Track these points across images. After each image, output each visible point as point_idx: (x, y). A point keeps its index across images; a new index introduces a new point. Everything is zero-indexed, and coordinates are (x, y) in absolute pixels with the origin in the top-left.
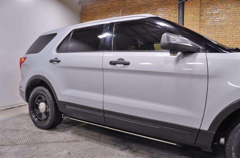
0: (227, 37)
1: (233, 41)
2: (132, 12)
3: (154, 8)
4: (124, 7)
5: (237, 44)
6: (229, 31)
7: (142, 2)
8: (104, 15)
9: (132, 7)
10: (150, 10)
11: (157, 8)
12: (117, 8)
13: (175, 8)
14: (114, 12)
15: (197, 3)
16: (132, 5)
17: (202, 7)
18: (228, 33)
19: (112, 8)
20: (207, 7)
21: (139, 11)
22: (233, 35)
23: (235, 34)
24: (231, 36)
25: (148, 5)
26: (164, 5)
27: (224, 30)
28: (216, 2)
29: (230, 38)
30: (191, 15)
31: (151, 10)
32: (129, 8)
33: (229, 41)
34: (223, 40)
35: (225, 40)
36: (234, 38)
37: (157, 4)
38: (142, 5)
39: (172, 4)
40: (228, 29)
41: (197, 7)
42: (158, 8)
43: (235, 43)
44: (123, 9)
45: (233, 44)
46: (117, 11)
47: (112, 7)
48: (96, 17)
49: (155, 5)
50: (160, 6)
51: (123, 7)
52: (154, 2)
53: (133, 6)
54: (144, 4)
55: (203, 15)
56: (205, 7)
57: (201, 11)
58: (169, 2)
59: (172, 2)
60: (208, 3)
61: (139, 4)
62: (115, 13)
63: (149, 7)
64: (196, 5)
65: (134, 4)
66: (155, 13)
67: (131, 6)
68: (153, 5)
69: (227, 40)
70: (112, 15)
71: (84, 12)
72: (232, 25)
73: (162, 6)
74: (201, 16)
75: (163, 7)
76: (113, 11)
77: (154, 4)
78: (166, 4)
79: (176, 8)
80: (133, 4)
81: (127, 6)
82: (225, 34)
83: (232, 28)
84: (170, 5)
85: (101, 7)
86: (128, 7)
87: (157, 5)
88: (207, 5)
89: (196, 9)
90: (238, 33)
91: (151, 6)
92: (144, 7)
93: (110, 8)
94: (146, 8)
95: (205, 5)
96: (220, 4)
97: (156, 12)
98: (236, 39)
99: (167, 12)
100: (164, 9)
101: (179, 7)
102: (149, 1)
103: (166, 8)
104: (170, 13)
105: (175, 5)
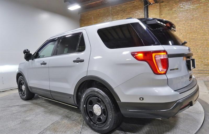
0: (181, 30)
1: (185, 32)
3: (128, 12)
4: (108, 13)
5: (189, 34)
6: (182, 25)
7: (119, 8)
8: (95, 20)
9: (113, 12)
10: (125, 14)
11: (130, 11)
12: (103, 14)
13: (142, 11)
15: (157, 6)
17: (162, 8)
18: (182, 26)
20: (165, 8)
21: (117, 15)
22: (185, 28)
23: (187, 26)
24: (184, 28)
25: (124, 10)
26: (135, 9)
27: (179, 24)
28: (172, 3)
29: (183, 30)
30: (154, 15)
31: (126, 14)
33: (183, 33)
34: (178, 32)
35: (179, 32)
36: (186, 30)
37: (130, 9)
40: (182, 23)
41: (157, 9)
42: (131, 12)
43: (187, 34)
44: (108, 15)
45: (185, 35)
46: (103, 16)
47: (100, 13)
48: (90, 21)
49: (128, 10)
50: (132, 10)
52: (127, 7)
53: (114, 12)
54: (121, 9)
55: (163, 14)
56: (163, 8)
57: (161, 11)
59: (140, 7)
60: (166, 4)
61: (117, 10)
63: (125, 12)
64: (156, 7)
65: (115, 10)
66: (129, 16)
67: (112, 11)
68: (127, 10)
69: (181, 32)
70: (101, 19)
71: (82, 19)
72: (184, 20)
73: (133, 10)
74: (161, 15)
75: (134, 11)
76: (100, 16)
82: (179, 27)
83: (184, 22)
84: (138, 9)
85: (93, 14)
88: (165, 6)
89: (157, 10)
90: (189, 25)
91: (126, 11)
92: (121, 12)
93: (98, 15)
94: (123, 13)
95: (164, 7)
96: (175, 4)
97: (129, 14)
98: (188, 30)
99: (137, 14)
100: (135, 12)
101: (144, 10)
102: (124, 7)
103: (136, 11)
104: (139, 15)
105: (142, 9)
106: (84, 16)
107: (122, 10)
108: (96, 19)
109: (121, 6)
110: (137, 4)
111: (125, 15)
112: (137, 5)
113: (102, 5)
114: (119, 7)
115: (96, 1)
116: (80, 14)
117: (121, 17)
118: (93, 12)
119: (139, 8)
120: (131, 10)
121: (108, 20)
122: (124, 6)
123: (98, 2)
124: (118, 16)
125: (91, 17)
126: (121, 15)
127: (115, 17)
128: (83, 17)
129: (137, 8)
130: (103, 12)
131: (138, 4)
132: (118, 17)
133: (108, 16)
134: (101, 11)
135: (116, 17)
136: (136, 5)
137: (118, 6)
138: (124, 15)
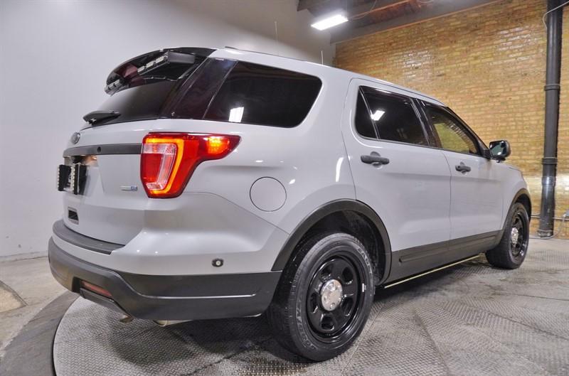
2: (437, 46)
3: (487, 32)
4: (420, 38)
7: (459, 23)
8: (379, 60)
9: (436, 35)
10: (477, 38)
11: (495, 30)
12: (405, 42)
13: (538, 26)
14: (400, 50)
16: (437, 31)
19: (394, 42)
21: (452, 42)
25: (473, 27)
26: (512, 22)
31: (480, 37)
32: (431, 39)
37: (495, 22)
38: (459, 30)
39: (530, 17)
42: (498, 31)
44: (419, 43)
46: (406, 47)
47: (396, 40)
48: (363, 64)
49: (489, 25)
50: (503, 24)
51: (417, 38)
52: (486, 18)
53: (439, 33)
54: (465, 25)
58: (525, 13)
59: (532, 13)
61: (452, 28)
62: (401, 53)
63: (477, 32)
65: (442, 30)
66: (491, 43)
67: (435, 33)
68: (485, 26)
70: (396, 58)
71: (340, 56)
73: (507, 24)
75: (508, 27)
76: (397, 49)
77: (487, 23)
78: (517, 20)
79: (541, 24)
80: (440, 28)
81: (426, 36)
84: (525, 20)
85: (372, 43)
86: (429, 37)
87: (494, 24)
91: (480, 29)
92: (465, 32)
93: (390, 44)
94: (469, 35)
97: (491, 39)
99: (518, 37)
100: (512, 30)
101: (548, 23)
102: (476, 18)
103: (517, 29)
104: (528, 38)
105: (537, 19)
106: (345, 49)
107: (466, 28)
108: (380, 57)
109: (465, 14)
110: (520, 5)
111: (477, 42)
112: (520, 10)
113: (405, 13)
114: (458, 20)
115: (388, 5)
116: (334, 46)
117: (464, 48)
118: (374, 35)
119: (526, 17)
120: (498, 24)
121: (420, 58)
122: (476, 15)
123: (394, 5)
124: (454, 47)
125: (365, 51)
126: (465, 44)
127: (441, 49)
128: (344, 52)
129: (520, 19)
130: (404, 35)
131: (526, 7)
132: (454, 49)
133: (419, 47)
134: (400, 34)
135: (447, 47)
136: (515, 9)
137: (454, 16)
138: (472, 43)
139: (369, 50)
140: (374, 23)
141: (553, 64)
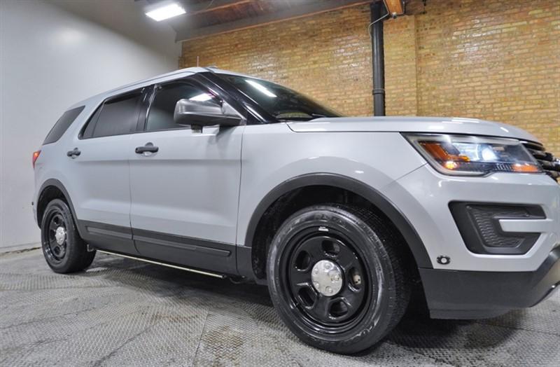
0: (476, 91)
1: (490, 98)
2: (280, 49)
3: (323, 38)
4: (264, 41)
6: (480, 77)
7: (298, 28)
8: (226, 60)
9: (279, 39)
10: (315, 43)
11: (330, 37)
12: (249, 44)
13: (365, 36)
14: (245, 52)
15: (409, 21)
16: (279, 35)
17: (422, 30)
18: (479, 81)
19: (240, 44)
20: (430, 29)
21: (293, 46)
24: (486, 87)
25: (311, 33)
26: (344, 31)
27: (470, 76)
29: (484, 92)
30: (399, 49)
31: (318, 43)
32: (274, 42)
33: (482, 99)
34: (469, 97)
35: (472, 98)
37: (329, 30)
38: (299, 35)
39: (358, 28)
40: (479, 72)
41: (409, 30)
42: (332, 38)
44: (263, 45)
46: (250, 49)
47: (242, 41)
49: (325, 33)
50: (336, 33)
51: (262, 40)
52: (322, 25)
53: (282, 37)
54: (304, 31)
55: (425, 47)
56: (426, 29)
57: (418, 39)
58: (354, 24)
59: (359, 24)
60: (433, 20)
61: (293, 33)
62: (247, 55)
63: (315, 38)
64: (406, 26)
65: (285, 34)
66: (326, 49)
67: (277, 37)
68: (321, 33)
69: (478, 98)
70: (242, 59)
71: (186, 55)
73: (340, 32)
74: (420, 48)
75: (341, 35)
76: (242, 50)
77: (323, 31)
78: (348, 29)
79: (367, 34)
80: (282, 32)
81: (269, 39)
84: (355, 29)
85: (219, 43)
86: (272, 40)
87: (329, 32)
88: (431, 24)
89: (407, 35)
91: (317, 35)
92: (305, 37)
93: (236, 45)
94: (308, 40)
96: (458, 20)
97: (327, 45)
98: (496, 93)
99: (350, 45)
100: (344, 39)
101: (372, 34)
102: (314, 25)
103: (349, 38)
104: (357, 47)
105: (364, 30)
106: (192, 49)
107: (305, 34)
108: (227, 58)
109: (304, 21)
110: (349, 16)
111: (315, 47)
112: (349, 20)
113: (248, 15)
114: (297, 26)
115: (230, 3)
117: (304, 52)
118: (220, 35)
119: (355, 27)
120: (333, 32)
121: (265, 61)
122: (314, 22)
123: (235, 4)
124: (295, 50)
125: (213, 51)
126: (305, 48)
127: (284, 52)
128: (191, 51)
129: (351, 29)
130: (249, 37)
131: (354, 18)
132: (295, 53)
133: (263, 50)
134: (246, 36)
135: (289, 51)
136: (346, 19)
137: (294, 22)
138: (311, 48)
139: (215, 50)
140: (219, 23)
141: (378, 70)
